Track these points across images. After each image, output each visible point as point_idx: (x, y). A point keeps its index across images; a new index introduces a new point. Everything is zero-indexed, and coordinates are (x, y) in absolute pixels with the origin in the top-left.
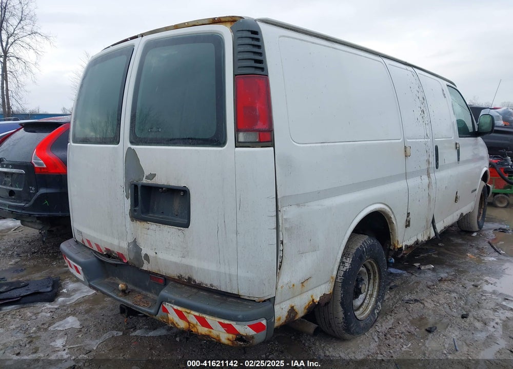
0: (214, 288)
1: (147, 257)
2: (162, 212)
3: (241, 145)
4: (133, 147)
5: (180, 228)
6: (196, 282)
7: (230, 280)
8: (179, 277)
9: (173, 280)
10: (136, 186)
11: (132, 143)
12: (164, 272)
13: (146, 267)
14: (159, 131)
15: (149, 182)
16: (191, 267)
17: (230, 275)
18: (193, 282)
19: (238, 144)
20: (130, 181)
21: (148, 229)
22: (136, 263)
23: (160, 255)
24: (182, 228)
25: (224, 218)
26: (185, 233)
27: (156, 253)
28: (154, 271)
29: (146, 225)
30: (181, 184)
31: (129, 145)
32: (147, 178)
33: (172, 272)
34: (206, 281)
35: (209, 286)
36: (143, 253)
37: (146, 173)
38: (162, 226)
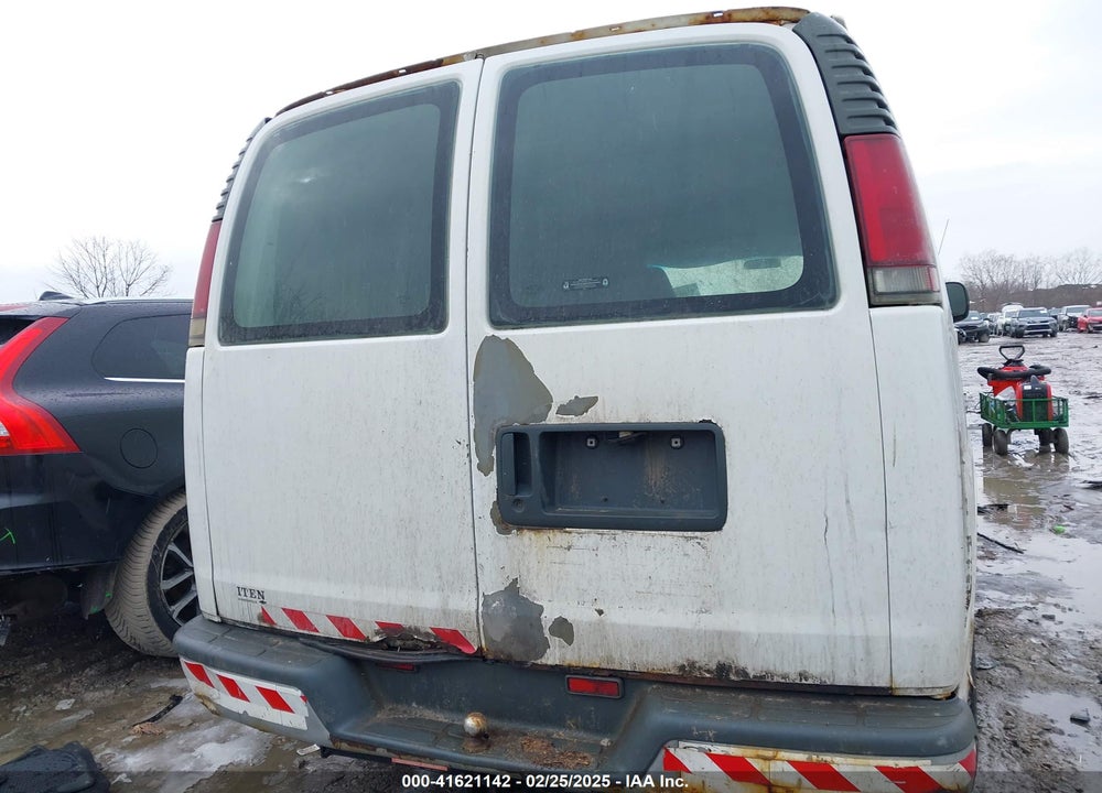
0: (810, 682)
1: (563, 628)
2: (606, 500)
3: (885, 300)
4: (503, 334)
5: (690, 534)
6: (747, 674)
7: (868, 653)
8: (682, 668)
9: (662, 680)
10: (520, 439)
11: (496, 322)
12: (625, 660)
13: (556, 654)
14: (600, 286)
15: (573, 420)
16: (733, 637)
17: (867, 640)
18: (737, 673)
19: (875, 300)
20: (498, 424)
21: (569, 548)
22: (517, 651)
23: (614, 616)
24: (698, 534)
25: (847, 490)
26: (708, 545)
27: (600, 612)
28: (586, 664)
29: (559, 537)
30: (692, 415)
31: (490, 331)
32: (563, 410)
33: (662, 658)
34: (786, 666)
35: (794, 678)
36: (548, 617)
37: (560, 397)
38: (623, 536)
